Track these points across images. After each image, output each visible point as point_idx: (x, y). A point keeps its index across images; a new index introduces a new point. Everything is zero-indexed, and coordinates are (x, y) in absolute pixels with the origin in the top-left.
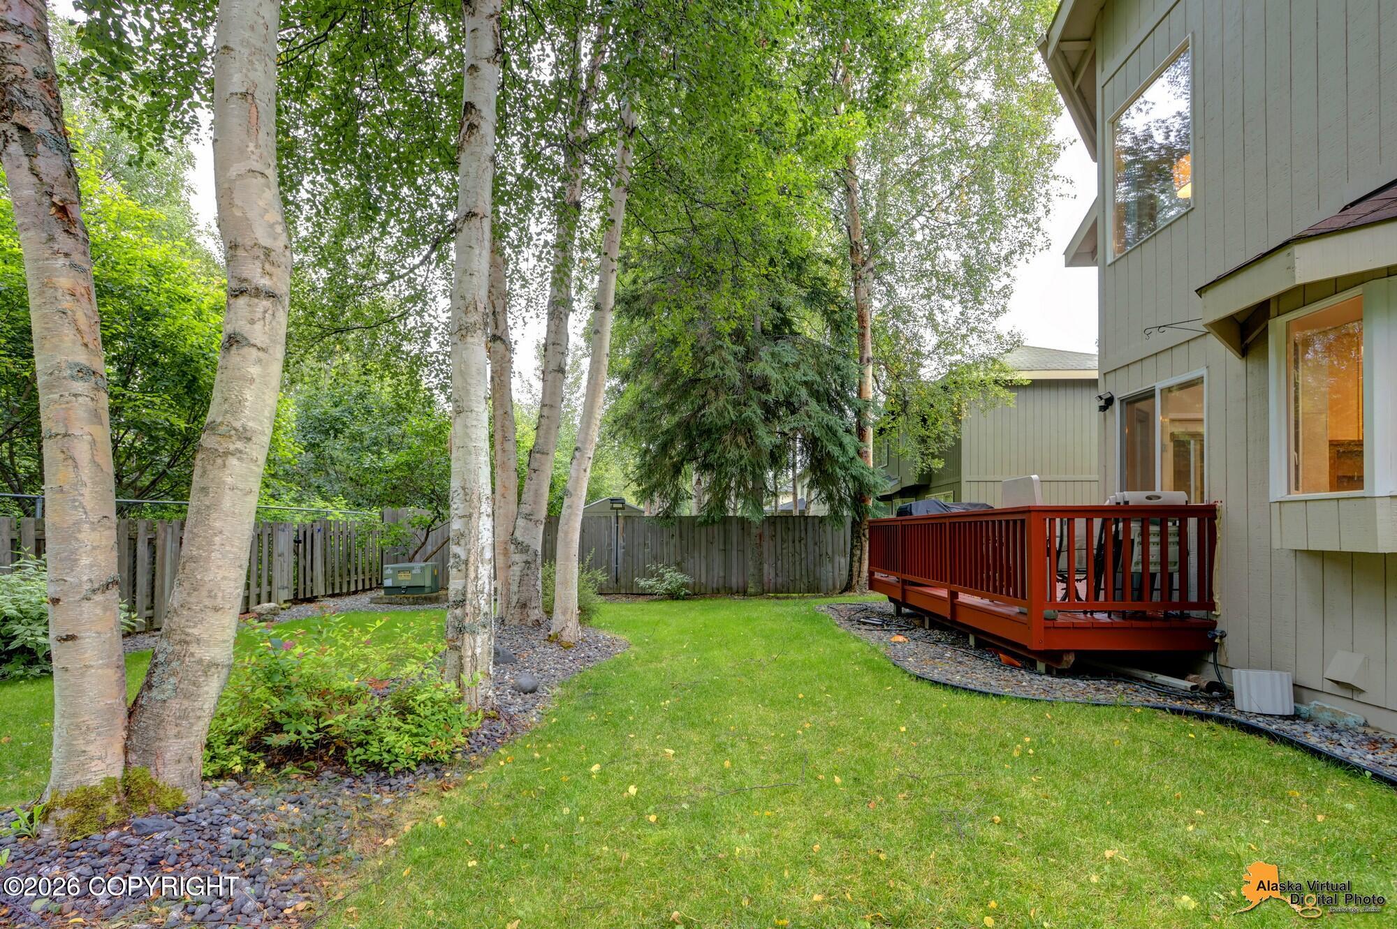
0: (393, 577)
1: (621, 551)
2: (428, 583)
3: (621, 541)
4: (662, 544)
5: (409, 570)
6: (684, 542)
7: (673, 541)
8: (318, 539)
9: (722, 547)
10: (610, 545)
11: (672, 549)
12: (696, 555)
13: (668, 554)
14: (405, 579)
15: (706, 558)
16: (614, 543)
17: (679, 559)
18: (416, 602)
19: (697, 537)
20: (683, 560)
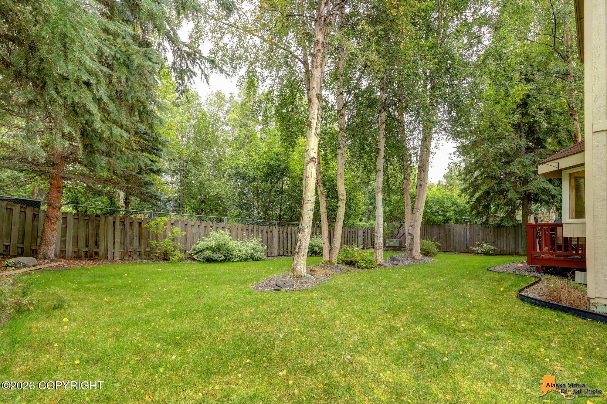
0: (388, 243)
1: (468, 237)
2: (398, 245)
3: (468, 233)
4: (486, 234)
5: (393, 241)
6: (496, 234)
7: (490, 234)
8: (369, 232)
9: (514, 236)
10: (464, 235)
11: (490, 236)
12: (501, 239)
13: (489, 238)
14: (392, 244)
15: (506, 240)
16: (465, 234)
17: (493, 240)
18: (394, 251)
19: (501, 231)
20: (495, 241)
